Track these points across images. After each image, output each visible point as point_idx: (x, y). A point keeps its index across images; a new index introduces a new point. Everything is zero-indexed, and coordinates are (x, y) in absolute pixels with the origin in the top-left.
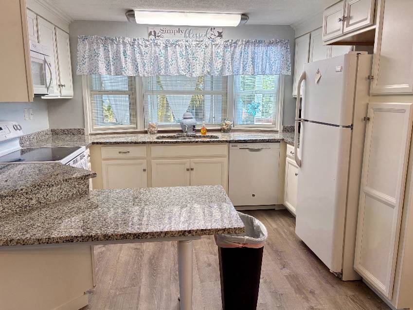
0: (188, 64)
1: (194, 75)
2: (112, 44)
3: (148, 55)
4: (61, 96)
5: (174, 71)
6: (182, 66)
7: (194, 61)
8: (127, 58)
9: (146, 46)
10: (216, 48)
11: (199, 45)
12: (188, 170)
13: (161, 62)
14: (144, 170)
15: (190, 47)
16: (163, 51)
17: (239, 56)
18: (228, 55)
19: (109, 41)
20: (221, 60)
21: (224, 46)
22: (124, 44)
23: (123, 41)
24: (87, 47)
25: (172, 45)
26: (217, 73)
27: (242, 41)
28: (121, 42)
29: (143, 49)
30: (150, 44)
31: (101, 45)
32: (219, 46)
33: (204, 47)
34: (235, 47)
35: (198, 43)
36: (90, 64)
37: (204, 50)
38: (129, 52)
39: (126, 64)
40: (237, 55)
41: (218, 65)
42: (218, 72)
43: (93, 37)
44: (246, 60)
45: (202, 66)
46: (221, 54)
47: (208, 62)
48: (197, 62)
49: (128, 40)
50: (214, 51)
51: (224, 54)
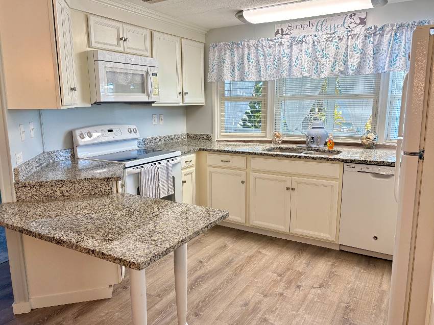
0: (316, 64)
1: (322, 76)
2: (238, 48)
3: (272, 57)
4: (183, 103)
5: (298, 72)
6: (306, 66)
7: (324, 59)
8: (250, 62)
9: (270, 47)
10: (354, 39)
11: (331, 39)
12: (288, 189)
13: (284, 63)
14: (243, 182)
15: (320, 42)
16: (287, 51)
17: (387, 47)
18: (370, 47)
19: (235, 46)
20: (358, 55)
21: (365, 36)
22: (249, 47)
23: (248, 45)
24: (217, 54)
25: (298, 42)
26: (351, 72)
27: (392, 25)
28: (246, 45)
29: (266, 50)
30: (275, 45)
31: (228, 51)
32: (358, 37)
33: (337, 40)
34: (382, 35)
35: (329, 36)
36: (219, 71)
37: (336, 44)
38: (253, 55)
39: (249, 68)
40: (384, 46)
41: (354, 61)
42: (353, 70)
43: (222, 43)
44: (396, 52)
45: (331, 64)
46: (360, 47)
47: (342, 59)
48: (328, 59)
49: (253, 42)
50: (349, 45)
51: (364, 46)
